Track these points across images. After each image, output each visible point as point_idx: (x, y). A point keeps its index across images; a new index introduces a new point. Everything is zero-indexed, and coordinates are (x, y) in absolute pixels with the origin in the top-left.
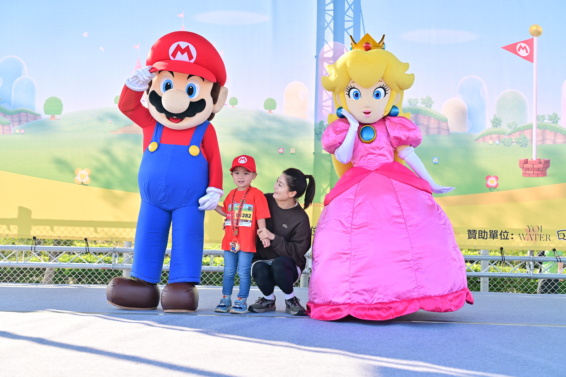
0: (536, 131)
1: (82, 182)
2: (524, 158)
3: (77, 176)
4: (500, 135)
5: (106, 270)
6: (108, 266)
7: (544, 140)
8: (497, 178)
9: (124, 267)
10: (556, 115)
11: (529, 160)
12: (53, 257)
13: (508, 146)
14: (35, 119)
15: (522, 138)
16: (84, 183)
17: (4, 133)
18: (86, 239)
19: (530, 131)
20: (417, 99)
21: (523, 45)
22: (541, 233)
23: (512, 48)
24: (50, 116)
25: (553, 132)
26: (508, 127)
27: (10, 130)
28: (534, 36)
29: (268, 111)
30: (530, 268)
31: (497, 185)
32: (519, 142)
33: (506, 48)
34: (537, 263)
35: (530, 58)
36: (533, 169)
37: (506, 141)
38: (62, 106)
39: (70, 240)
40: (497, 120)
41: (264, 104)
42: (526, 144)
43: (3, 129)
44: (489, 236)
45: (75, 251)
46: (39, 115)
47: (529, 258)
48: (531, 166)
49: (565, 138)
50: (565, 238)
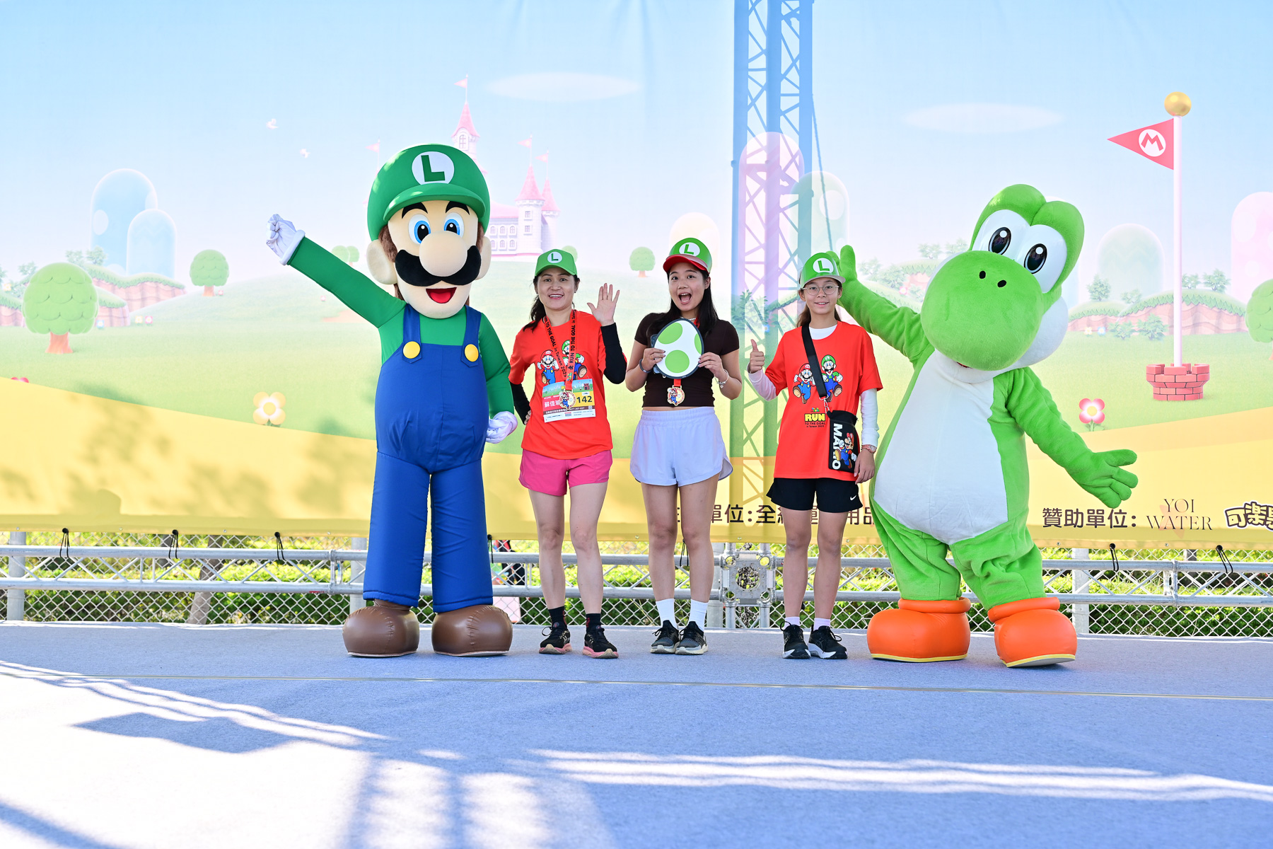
0: (1181, 306)
1: (269, 421)
2: (1156, 362)
3: (256, 408)
4: (1108, 316)
5: (317, 596)
6: (321, 588)
7: (1196, 325)
8: (1102, 403)
9: (354, 589)
10: (1221, 276)
11: (1167, 366)
12: (212, 571)
13: (1123, 338)
14: (174, 295)
15: (1152, 321)
16: (272, 422)
17: (112, 324)
18: (277, 535)
19: (1168, 307)
20: (938, 246)
21: (1153, 134)
22: (1192, 514)
23: (1130, 141)
24: (203, 288)
25: (1214, 309)
26: (1124, 299)
27: (124, 318)
28: (1174, 115)
29: (638, 272)
30: (1170, 584)
31: (1102, 418)
32: (1145, 331)
33: (1118, 140)
34: (1187, 575)
35: (1166, 160)
36: (1175, 384)
37: (1119, 329)
38: (227, 268)
39: (245, 536)
40: (1101, 286)
41: (631, 258)
42: (1161, 335)
43: (111, 316)
44: (1086, 521)
45: (255, 558)
46: (180, 288)
47: (1169, 565)
48: (1171, 379)
49: (1239, 321)
50: (1243, 523)
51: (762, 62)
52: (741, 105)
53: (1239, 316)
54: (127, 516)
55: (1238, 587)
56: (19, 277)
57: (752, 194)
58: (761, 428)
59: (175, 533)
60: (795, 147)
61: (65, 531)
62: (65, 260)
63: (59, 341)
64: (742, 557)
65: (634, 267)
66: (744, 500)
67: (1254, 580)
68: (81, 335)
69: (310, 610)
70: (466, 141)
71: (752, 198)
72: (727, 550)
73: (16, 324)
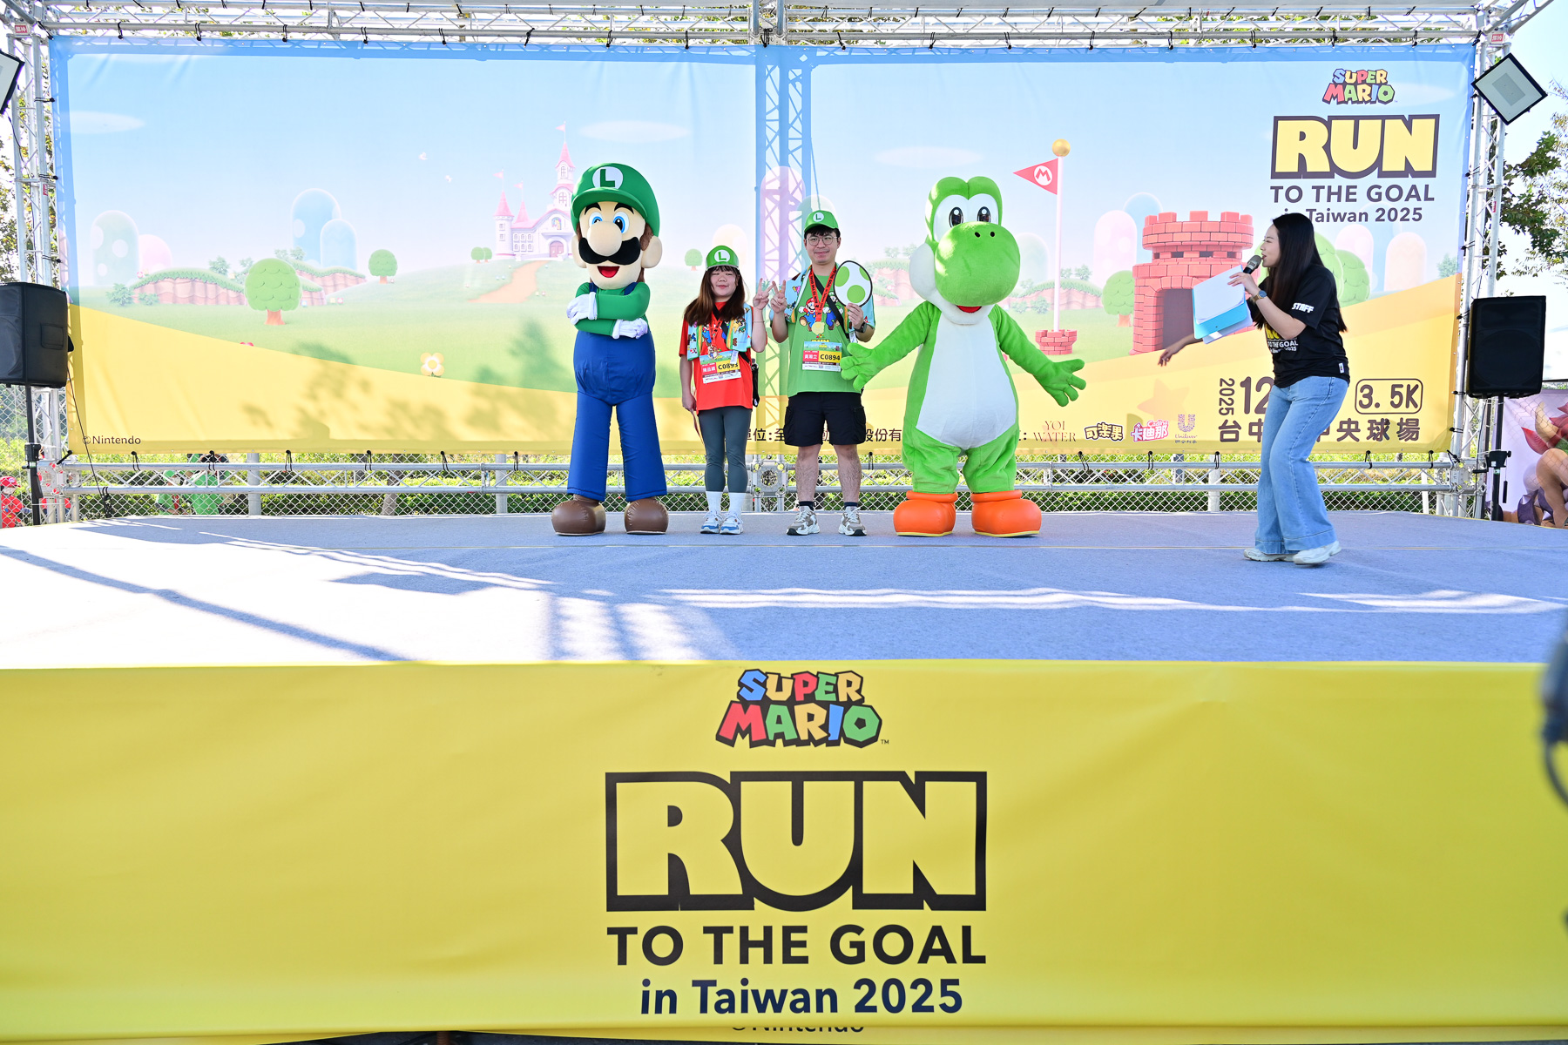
0: (1059, 290)
1: (432, 373)
2: (1042, 329)
3: (424, 364)
5: (472, 496)
6: (475, 491)
7: (1069, 303)
9: (498, 490)
10: (1087, 269)
11: (1049, 331)
12: (397, 478)
13: (1021, 312)
14: (358, 283)
15: (1040, 300)
16: (434, 371)
17: (313, 304)
18: (442, 453)
19: (1050, 291)
20: (897, 249)
21: (1044, 169)
22: (1063, 431)
23: (1028, 174)
24: (379, 277)
25: (1081, 292)
26: (1022, 285)
27: (322, 299)
28: (1058, 156)
29: (690, 265)
30: (1048, 479)
32: (1036, 307)
33: (1023, 175)
34: (1059, 472)
35: (1052, 188)
36: (1054, 344)
37: (1018, 306)
38: (396, 263)
39: (420, 455)
41: (685, 255)
42: (1045, 310)
43: (312, 298)
45: (427, 469)
46: (363, 277)
47: (1047, 466)
48: (1051, 340)
49: (1097, 300)
50: (1096, 436)
51: (775, 115)
52: (761, 147)
53: (1098, 297)
54: (334, 440)
55: (1092, 479)
56: (241, 269)
57: (770, 210)
58: (778, 376)
59: (369, 452)
60: (799, 177)
61: (288, 452)
62: (274, 256)
63: (274, 316)
64: (765, 464)
65: (688, 263)
66: (767, 424)
67: (1103, 474)
68: (290, 311)
69: (468, 505)
70: (566, 171)
71: (770, 214)
72: (755, 460)
73: (241, 304)
